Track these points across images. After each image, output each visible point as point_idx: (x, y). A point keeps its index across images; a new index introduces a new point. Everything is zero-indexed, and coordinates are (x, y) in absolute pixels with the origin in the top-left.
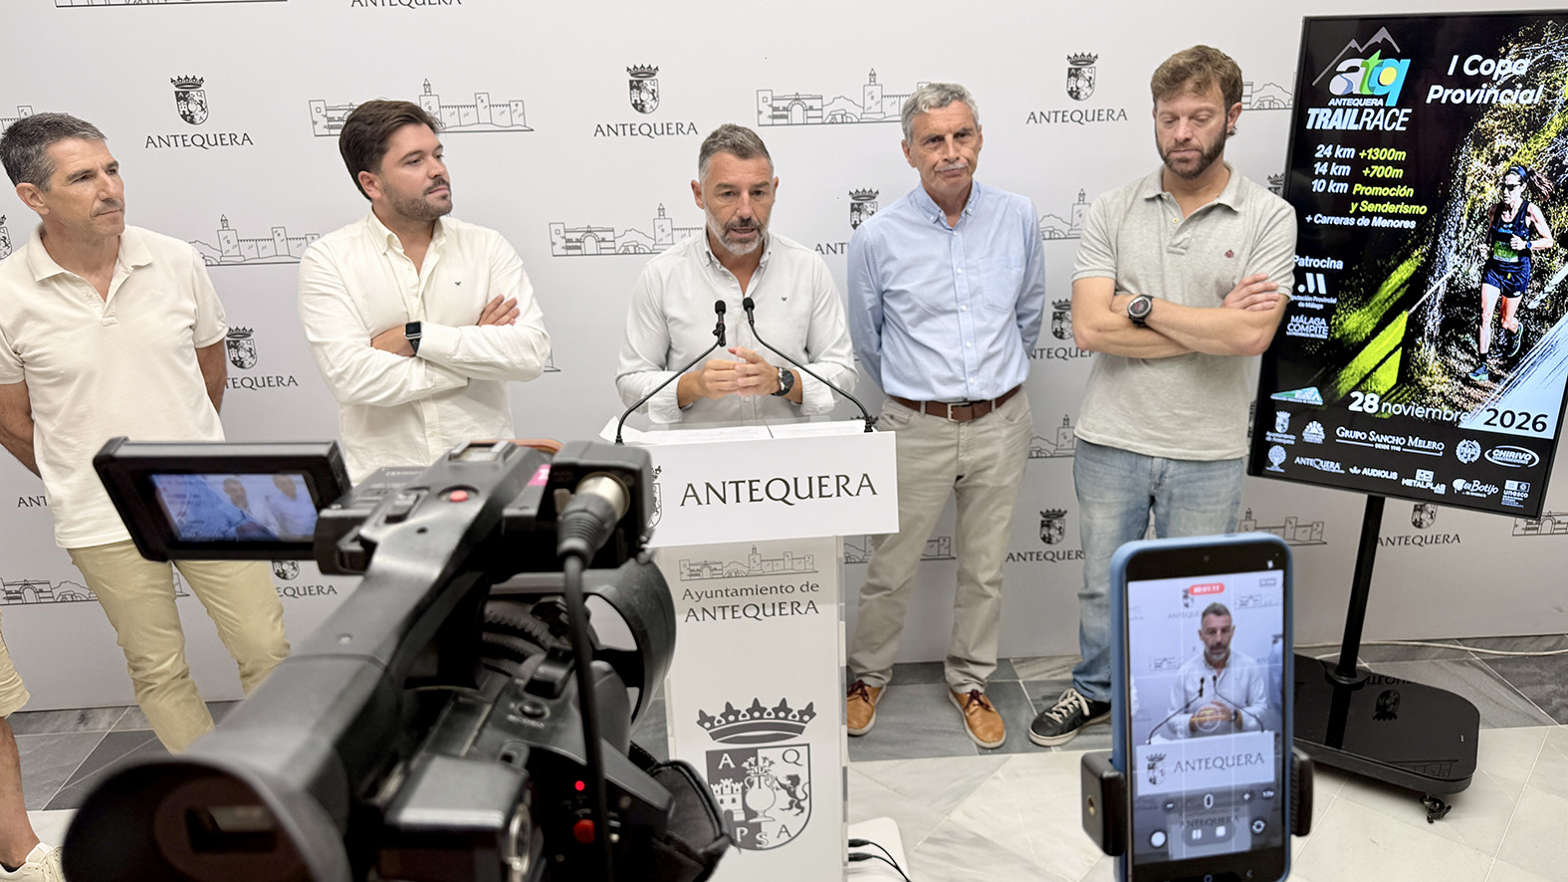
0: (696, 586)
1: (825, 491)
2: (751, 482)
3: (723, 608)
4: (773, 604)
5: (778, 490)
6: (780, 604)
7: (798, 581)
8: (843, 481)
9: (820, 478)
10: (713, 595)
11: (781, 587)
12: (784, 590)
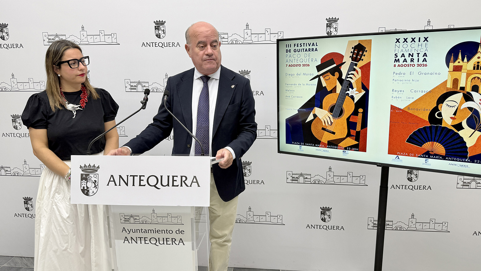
0: (128, 226)
1: (175, 183)
2: (140, 176)
3: (140, 238)
4: (163, 238)
5: (153, 181)
6: (167, 239)
7: (175, 228)
8: (184, 179)
9: (173, 177)
10: (136, 231)
11: (167, 230)
12: (168, 232)
